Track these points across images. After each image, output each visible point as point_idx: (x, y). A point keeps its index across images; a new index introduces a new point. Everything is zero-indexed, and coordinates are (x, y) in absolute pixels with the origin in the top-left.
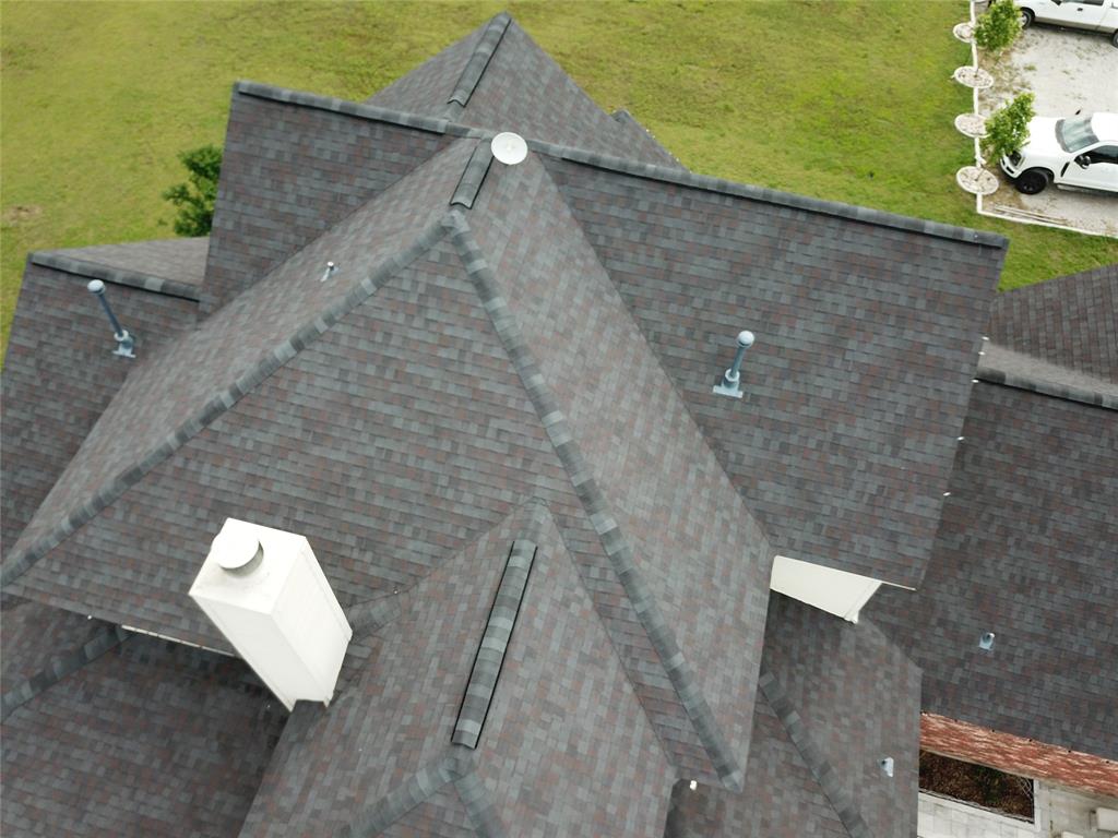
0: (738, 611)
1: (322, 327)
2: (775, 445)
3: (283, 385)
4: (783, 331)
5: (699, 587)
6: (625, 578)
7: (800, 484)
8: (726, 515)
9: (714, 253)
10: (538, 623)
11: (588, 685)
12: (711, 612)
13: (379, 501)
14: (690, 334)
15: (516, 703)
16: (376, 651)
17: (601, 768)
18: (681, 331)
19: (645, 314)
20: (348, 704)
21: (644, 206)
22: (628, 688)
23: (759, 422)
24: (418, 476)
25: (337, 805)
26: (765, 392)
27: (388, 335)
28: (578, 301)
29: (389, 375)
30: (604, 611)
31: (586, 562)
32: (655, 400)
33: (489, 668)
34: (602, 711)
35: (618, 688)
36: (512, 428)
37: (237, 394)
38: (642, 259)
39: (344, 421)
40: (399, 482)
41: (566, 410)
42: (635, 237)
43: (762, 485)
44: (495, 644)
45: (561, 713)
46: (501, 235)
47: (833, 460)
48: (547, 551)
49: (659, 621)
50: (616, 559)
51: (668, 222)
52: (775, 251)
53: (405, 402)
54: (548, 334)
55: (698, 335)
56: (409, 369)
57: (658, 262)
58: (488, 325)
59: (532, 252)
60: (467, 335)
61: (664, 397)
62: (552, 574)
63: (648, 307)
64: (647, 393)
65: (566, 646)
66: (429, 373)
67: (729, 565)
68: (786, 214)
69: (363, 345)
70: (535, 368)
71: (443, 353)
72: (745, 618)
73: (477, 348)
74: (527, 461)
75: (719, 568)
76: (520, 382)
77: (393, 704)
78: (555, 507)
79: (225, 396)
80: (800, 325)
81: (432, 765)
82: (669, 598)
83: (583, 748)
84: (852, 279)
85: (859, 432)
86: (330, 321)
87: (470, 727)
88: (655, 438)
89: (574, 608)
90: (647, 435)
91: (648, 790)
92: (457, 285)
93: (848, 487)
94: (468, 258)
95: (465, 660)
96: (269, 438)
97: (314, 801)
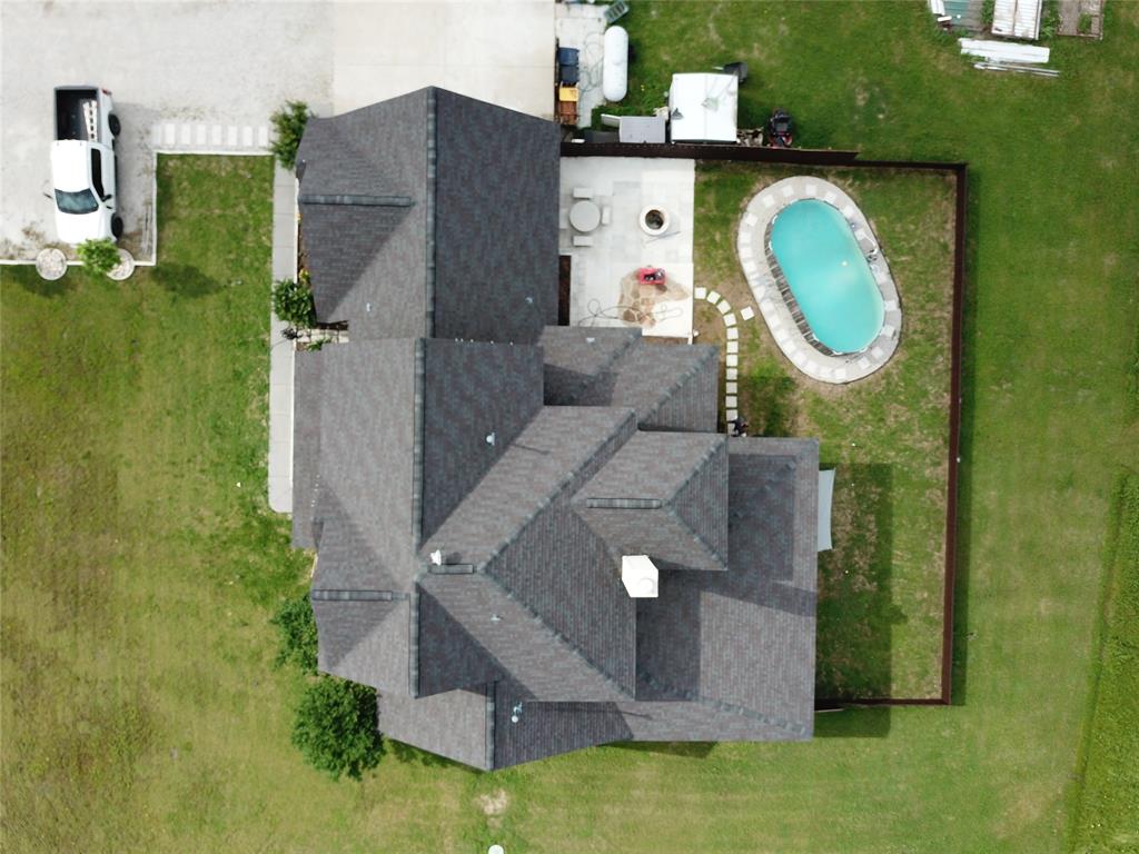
0: (574, 418)
1: (528, 607)
2: (508, 415)
3: (550, 615)
4: (468, 423)
5: (574, 435)
6: (586, 464)
7: (519, 402)
8: (539, 429)
9: (445, 459)
10: (612, 491)
11: (623, 468)
12: (581, 430)
13: (580, 562)
14: (476, 460)
15: (641, 491)
16: (627, 545)
17: (647, 458)
18: (475, 464)
19: (472, 481)
20: (647, 548)
21: (433, 495)
22: (617, 454)
23: (501, 423)
24: (570, 551)
25: (681, 540)
26: (490, 424)
27: (527, 580)
28: (483, 511)
29: (539, 574)
30: (597, 469)
31: (584, 480)
32: (506, 468)
33: (634, 503)
34: (629, 461)
35: (619, 458)
36: (549, 521)
37: (557, 632)
38: (452, 489)
39: (557, 586)
40: (573, 558)
41: (536, 502)
42: (444, 495)
43: (522, 417)
44: (626, 503)
45: (636, 475)
46: (475, 549)
47: (509, 391)
48: (586, 495)
49: (595, 449)
50: (581, 469)
51: (437, 482)
52: (441, 433)
53: (547, 564)
54: (507, 518)
55: (475, 457)
56: (536, 567)
57: (452, 482)
58: (515, 541)
59: (473, 535)
60: (521, 549)
61: (503, 465)
62: (593, 491)
63: (468, 481)
64: (506, 472)
65: (614, 479)
66: (536, 559)
67: (559, 425)
68: (426, 433)
69: (532, 588)
70: (526, 518)
71: (529, 556)
72: (576, 415)
73: (525, 543)
74: (558, 511)
75: (563, 429)
76: (532, 522)
77: (647, 532)
78: (570, 496)
79: (557, 637)
80: (466, 417)
81: (667, 512)
82: (584, 447)
83: (643, 466)
84: (445, 399)
85: (497, 383)
86: (526, 605)
87: (655, 504)
88: (524, 464)
89: (600, 480)
90: (525, 468)
91: (646, 440)
92: (505, 559)
93: (516, 383)
94: (495, 558)
95: (632, 512)
96: (568, 613)
97: (680, 548)
